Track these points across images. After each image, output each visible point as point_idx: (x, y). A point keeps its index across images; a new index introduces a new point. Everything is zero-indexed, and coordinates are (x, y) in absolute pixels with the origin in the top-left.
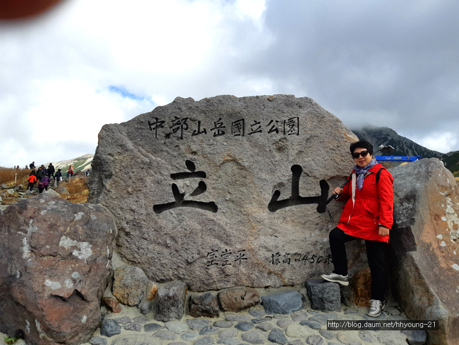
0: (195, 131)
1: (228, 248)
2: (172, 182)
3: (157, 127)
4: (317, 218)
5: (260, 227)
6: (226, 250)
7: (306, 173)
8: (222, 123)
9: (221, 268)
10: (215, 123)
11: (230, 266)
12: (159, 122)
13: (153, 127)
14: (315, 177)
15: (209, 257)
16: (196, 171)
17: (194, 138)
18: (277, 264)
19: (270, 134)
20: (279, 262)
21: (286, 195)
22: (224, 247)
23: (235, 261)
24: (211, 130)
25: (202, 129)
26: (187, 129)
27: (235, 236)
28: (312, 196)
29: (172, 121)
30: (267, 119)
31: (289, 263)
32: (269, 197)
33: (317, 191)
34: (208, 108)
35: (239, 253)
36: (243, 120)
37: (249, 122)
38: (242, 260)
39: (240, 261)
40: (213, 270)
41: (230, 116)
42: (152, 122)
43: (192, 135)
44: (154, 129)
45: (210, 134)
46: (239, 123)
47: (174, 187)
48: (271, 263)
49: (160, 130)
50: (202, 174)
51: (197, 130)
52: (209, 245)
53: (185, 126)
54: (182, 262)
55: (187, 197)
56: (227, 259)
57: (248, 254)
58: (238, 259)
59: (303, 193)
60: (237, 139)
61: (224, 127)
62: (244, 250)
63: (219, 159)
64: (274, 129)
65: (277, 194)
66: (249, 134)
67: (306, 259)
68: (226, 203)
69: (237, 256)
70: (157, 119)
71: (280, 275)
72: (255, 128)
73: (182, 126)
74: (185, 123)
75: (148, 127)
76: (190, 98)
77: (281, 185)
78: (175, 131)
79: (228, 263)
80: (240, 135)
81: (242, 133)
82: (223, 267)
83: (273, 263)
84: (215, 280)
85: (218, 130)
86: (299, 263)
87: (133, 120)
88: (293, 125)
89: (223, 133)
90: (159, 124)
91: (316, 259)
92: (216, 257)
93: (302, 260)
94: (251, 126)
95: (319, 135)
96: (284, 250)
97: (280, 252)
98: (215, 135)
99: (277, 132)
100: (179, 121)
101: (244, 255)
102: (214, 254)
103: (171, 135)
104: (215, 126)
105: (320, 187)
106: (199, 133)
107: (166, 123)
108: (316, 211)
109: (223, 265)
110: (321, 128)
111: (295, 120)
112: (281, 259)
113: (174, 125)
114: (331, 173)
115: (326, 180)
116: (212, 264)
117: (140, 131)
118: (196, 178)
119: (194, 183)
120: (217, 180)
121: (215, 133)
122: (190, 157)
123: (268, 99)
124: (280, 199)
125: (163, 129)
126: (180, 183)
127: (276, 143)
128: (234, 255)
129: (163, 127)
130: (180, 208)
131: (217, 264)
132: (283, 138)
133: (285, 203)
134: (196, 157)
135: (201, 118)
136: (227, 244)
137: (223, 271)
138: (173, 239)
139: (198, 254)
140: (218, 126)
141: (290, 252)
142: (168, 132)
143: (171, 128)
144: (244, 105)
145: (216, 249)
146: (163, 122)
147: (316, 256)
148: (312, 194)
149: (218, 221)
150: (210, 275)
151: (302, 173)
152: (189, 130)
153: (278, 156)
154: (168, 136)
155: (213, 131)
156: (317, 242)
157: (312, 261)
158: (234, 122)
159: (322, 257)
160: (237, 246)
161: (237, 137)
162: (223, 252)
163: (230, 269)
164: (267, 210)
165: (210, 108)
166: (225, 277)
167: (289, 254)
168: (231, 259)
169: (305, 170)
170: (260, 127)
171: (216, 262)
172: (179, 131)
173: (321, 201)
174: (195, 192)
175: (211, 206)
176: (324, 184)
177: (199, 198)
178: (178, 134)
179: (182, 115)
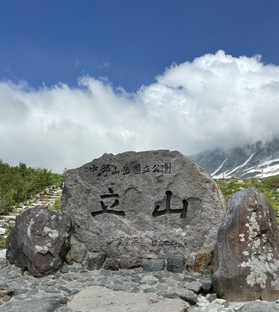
0: (113, 172)
1: (129, 236)
2: (101, 200)
3: (94, 170)
4: (180, 222)
5: (147, 226)
6: (128, 237)
7: (174, 196)
8: (128, 167)
9: (124, 247)
10: (124, 167)
11: (130, 246)
12: (95, 167)
13: (92, 170)
14: (179, 198)
15: (118, 241)
16: (113, 194)
17: (113, 176)
18: (155, 246)
19: (154, 173)
20: (157, 246)
21: (162, 208)
22: (126, 236)
23: (132, 243)
24: (122, 171)
25: (117, 171)
26: (109, 171)
27: (133, 230)
28: (178, 209)
29: (102, 167)
30: (153, 164)
31: (162, 246)
32: (152, 208)
33: (181, 206)
34: (120, 159)
35: (135, 239)
36: (140, 165)
37: (143, 166)
38: (136, 243)
39: (135, 244)
40: (121, 247)
41: (132, 163)
42: (91, 168)
43: (112, 174)
44: (92, 171)
45: (121, 173)
46: (137, 167)
47: (102, 202)
48: (152, 245)
49: (95, 171)
50: (117, 195)
51: (114, 171)
52: (119, 234)
53: (108, 169)
54: (105, 242)
55: (108, 208)
56: (128, 242)
57: (139, 240)
58: (133, 243)
59: (172, 207)
60: (136, 176)
61: (129, 169)
62: (137, 238)
63: (125, 187)
64: (157, 170)
65: (158, 207)
66: (143, 173)
67: (172, 245)
68: (129, 212)
69: (133, 241)
70: (94, 166)
71: (157, 253)
72: (146, 169)
73: (107, 169)
74: (108, 167)
75: (90, 170)
76: (111, 154)
77: (159, 202)
78: (103, 172)
79: (128, 244)
80: (137, 173)
81: (138, 173)
82: (126, 246)
83: (153, 246)
84: (121, 253)
85: (126, 171)
86: (168, 247)
87: (82, 166)
88: (168, 167)
89: (128, 173)
90: (95, 168)
91: (178, 245)
92: (122, 241)
93: (170, 245)
94: (144, 168)
95: (182, 173)
96: (160, 239)
97: (158, 240)
98: (124, 174)
99: (158, 172)
100: (105, 167)
101: (137, 240)
102: (121, 239)
103: (101, 175)
104: (124, 169)
105: (182, 203)
106: (116, 173)
107: (98, 168)
108: (180, 217)
109: (126, 245)
110: (183, 169)
111: (169, 165)
112: (158, 244)
113: (103, 169)
114: (189, 196)
115: (186, 199)
116: (120, 244)
117: (85, 172)
118: (113, 198)
119: (112, 200)
120: (124, 199)
121: (124, 173)
122: (110, 186)
123: (154, 153)
125: (97, 171)
126: (105, 200)
127: (157, 178)
128: (132, 240)
129: (97, 170)
130: (105, 214)
131: (123, 244)
132: (161, 175)
133: (163, 212)
134: (114, 186)
135: (116, 164)
136: (128, 234)
137: (125, 249)
138: (100, 230)
139: (113, 239)
140: (125, 169)
141: (163, 240)
142: (99, 173)
143: (101, 170)
144: (141, 157)
145: (123, 237)
146: (97, 167)
147: (177, 243)
148: (178, 207)
149: (124, 222)
150: (119, 250)
151: (172, 196)
152: (110, 171)
153: (159, 185)
154: (99, 175)
155: (123, 172)
156: (178, 235)
157: (175, 246)
158: (135, 166)
159: (181, 244)
160: (133, 236)
161: (136, 175)
162: (126, 238)
163: (129, 247)
164: (152, 216)
165: (122, 159)
166: (126, 252)
167: (162, 241)
168: (130, 242)
169: (174, 194)
170: (149, 169)
171: (122, 243)
172: (105, 172)
173: (183, 212)
174: (113, 206)
175: (122, 213)
176: (185, 202)
177: (115, 209)
178: (105, 173)
179: (107, 163)
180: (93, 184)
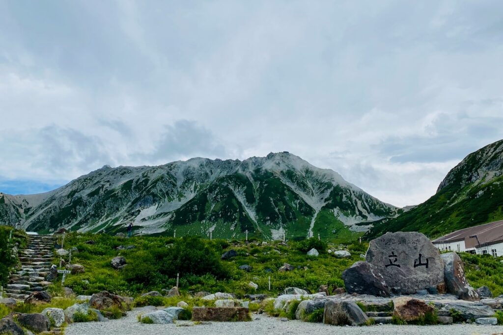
2: (389, 258)
4: (426, 270)
5: (412, 272)
6: (405, 279)
8: (400, 240)
11: (406, 283)
14: (425, 258)
16: (394, 255)
19: (413, 244)
20: (418, 282)
21: (418, 263)
26: (391, 242)
27: (406, 275)
28: (424, 263)
29: (387, 240)
30: (412, 240)
32: (413, 263)
33: (426, 262)
36: (405, 239)
37: (407, 240)
38: (409, 282)
41: (402, 238)
43: (393, 244)
45: (397, 243)
47: (390, 260)
50: (396, 256)
52: (400, 277)
55: (393, 263)
59: (422, 263)
60: (404, 245)
63: (400, 251)
64: (414, 242)
65: (415, 262)
66: (407, 244)
67: (424, 282)
68: (402, 265)
70: (383, 239)
71: (418, 286)
74: (390, 240)
77: (416, 260)
82: (404, 283)
85: (399, 243)
89: (401, 243)
95: (425, 245)
97: (418, 280)
101: (409, 280)
102: (402, 280)
104: (398, 241)
106: (395, 243)
108: (426, 268)
110: (426, 243)
111: (419, 240)
114: (429, 256)
115: (428, 258)
116: (402, 283)
119: (394, 258)
120: (400, 258)
122: (393, 250)
124: (416, 264)
126: (391, 258)
127: (414, 247)
129: (385, 241)
130: (392, 266)
132: (416, 245)
133: (417, 265)
135: (395, 239)
136: (404, 277)
137: (404, 285)
138: (392, 275)
139: (398, 279)
141: (420, 280)
144: (405, 235)
145: (402, 278)
149: (401, 270)
153: (415, 251)
154: (386, 244)
156: (427, 277)
157: (426, 282)
158: (403, 240)
159: (428, 281)
160: (407, 278)
164: (414, 267)
165: (397, 236)
168: (406, 281)
169: (422, 255)
170: (410, 242)
173: (427, 265)
174: (395, 261)
175: (399, 266)
176: (427, 260)
177: (395, 263)
178: (389, 243)
179: (390, 238)
180: (383, 249)
